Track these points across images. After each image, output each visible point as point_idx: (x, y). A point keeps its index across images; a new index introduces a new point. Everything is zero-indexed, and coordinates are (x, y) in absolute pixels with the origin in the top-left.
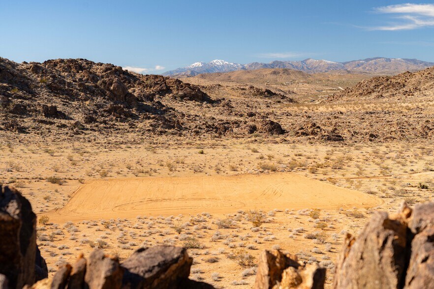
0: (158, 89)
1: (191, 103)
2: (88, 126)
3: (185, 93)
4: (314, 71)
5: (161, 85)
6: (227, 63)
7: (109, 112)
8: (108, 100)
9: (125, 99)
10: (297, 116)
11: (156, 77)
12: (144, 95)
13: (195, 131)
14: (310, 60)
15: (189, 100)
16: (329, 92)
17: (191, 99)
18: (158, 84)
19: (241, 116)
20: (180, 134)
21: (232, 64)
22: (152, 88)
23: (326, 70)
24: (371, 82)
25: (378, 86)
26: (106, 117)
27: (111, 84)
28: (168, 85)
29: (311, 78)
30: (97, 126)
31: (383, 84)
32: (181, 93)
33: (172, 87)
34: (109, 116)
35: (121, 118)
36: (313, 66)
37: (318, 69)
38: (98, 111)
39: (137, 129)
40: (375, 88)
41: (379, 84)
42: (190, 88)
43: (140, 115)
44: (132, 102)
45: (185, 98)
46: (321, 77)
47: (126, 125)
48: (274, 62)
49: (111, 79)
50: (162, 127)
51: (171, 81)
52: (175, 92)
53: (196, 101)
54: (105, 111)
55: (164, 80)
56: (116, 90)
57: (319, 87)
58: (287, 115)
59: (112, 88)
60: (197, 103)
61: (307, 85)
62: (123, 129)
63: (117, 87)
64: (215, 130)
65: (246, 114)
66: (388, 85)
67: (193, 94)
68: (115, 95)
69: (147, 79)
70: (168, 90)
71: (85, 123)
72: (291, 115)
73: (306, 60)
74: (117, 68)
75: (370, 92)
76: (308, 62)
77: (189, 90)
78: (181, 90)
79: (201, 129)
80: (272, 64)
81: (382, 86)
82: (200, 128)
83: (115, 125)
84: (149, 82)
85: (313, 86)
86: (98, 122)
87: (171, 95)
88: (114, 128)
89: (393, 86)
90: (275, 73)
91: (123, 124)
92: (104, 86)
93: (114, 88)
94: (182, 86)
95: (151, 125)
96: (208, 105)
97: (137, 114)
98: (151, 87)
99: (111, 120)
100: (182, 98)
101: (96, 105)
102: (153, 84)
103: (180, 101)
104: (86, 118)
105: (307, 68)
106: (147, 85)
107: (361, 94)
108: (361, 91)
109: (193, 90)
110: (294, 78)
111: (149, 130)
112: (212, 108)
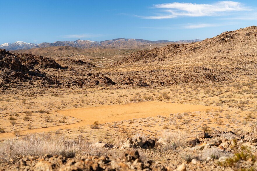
0: (30, 62)
1: (52, 69)
2: (7, 85)
3: (47, 64)
4: (82, 47)
5: (31, 60)
6: (26, 43)
7: (15, 76)
8: (11, 69)
9: (21, 68)
10: (114, 74)
11: (27, 55)
12: (28, 66)
13: (67, 85)
14: (80, 41)
15: (49, 68)
16: (98, 60)
17: (51, 68)
18: (29, 59)
19: (84, 75)
20: (60, 87)
21: (29, 44)
22: (26, 62)
23: (90, 46)
24: (138, 54)
25: (142, 56)
26: (14, 79)
27: (11, 60)
28: (36, 60)
29: (83, 52)
30: (13, 85)
31: (145, 55)
32: (44, 64)
33: (38, 60)
34: (15, 79)
35: (23, 79)
36: (81, 44)
37: (85, 46)
38: (8, 76)
39: (35, 86)
40: (141, 57)
41: (143, 55)
42: (49, 60)
43: (32, 77)
44: (25, 70)
45: (47, 67)
46: (89, 51)
47: (27, 84)
48: (57, 42)
49: (11, 57)
50: (48, 84)
51: (37, 57)
52: (40, 63)
53: (54, 68)
54: (12, 76)
55: (32, 57)
56: (15, 64)
57: (91, 57)
58: (109, 74)
59: (12, 62)
60: (55, 69)
61: (84, 56)
62: (28, 86)
63: (15, 62)
64: (77, 84)
65: (87, 75)
66: (148, 55)
67: (52, 64)
68: (15, 67)
69: (22, 56)
70: (36, 63)
71: (5, 83)
72: (111, 74)
73: (77, 41)
74: (3, 50)
75: (139, 60)
76: (79, 41)
77: (49, 62)
78: (44, 62)
79: (70, 84)
80: (56, 44)
81: (145, 56)
82: (69, 83)
83: (22, 84)
84: (23, 58)
85: (88, 57)
86: (11, 82)
87: (38, 65)
88: (23, 85)
89: (151, 56)
90: (60, 49)
91: (25, 83)
92: (8, 62)
93: (13, 62)
94: (44, 60)
95: (42, 83)
96: (62, 70)
97: (31, 77)
98: (25, 61)
99: (18, 81)
100: (46, 66)
101: (6, 73)
102: (26, 59)
103: (45, 68)
104: (5, 81)
105: (78, 45)
106: (23, 60)
107: (133, 61)
108: (133, 59)
109: (52, 62)
110: (72, 52)
111: (42, 86)
112: (65, 72)
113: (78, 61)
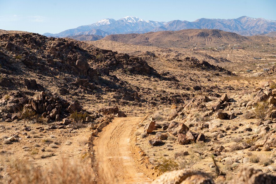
0: (109, 63)
1: (140, 77)
2: (64, 97)
3: (134, 68)
5: (111, 60)
7: (77, 85)
8: (74, 74)
9: (88, 73)
11: (105, 51)
13: (152, 103)
14: (246, 18)
15: (137, 74)
17: (139, 73)
18: (108, 58)
19: (188, 89)
20: (140, 105)
22: (103, 63)
26: (75, 89)
27: (75, 60)
28: (118, 60)
29: (246, 42)
30: (71, 97)
32: (130, 67)
33: (122, 61)
34: (77, 89)
35: (87, 90)
36: (248, 25)
38: (68, 84)
39: (104, 100)
42: (138, 62)
43: (102, 88)
44: (94, 77)
45: (134, 72)
47: (93, 97)
49: (75, 56)
50: (123, 99)
51: (120, 56)
52: (124, 66)
54: (73, 84)
55: (113, 55)
56: (80, 66)
57: (257, 54)
58: (230, 89)
59: (76, 63)
60: (145, 77)
61: (243, 51)
62: (92, 100)
63: (81, 63)
64: (169, 102)
65: (193, 88)
67: (141, 68)
68: (79, 70)
69: (97, 54)
70: (118, 65)
71: (61, 95)
72: (234, 89)
73: (241, 18)
76: (243, 20)
77: (137, 64)
78: (130, 64)
79: (157, 100)
82: (155, 100)
83: (85, 97)
84: (99, 56)
86: (70, 94)
87: (121, 69)
88: (85, 99)
90: (202, 35)
91: (90, 96)
92: (70, 62)
93: (78, 63)
94: (131, 61)
95: (114, 97)
96: (156, 79)
97: (100, 87)
98: (101, 61)
99: (80, 92)
100: (132, 71)
101: (65, 79)
102: (103, 58)
103: (130, 75)
104: (61, 90)
105: (242, 28)
106: (98, 59)
109: (142, 64)
111: (114, 101)
112: (159, 82)
113: (201, 62)
